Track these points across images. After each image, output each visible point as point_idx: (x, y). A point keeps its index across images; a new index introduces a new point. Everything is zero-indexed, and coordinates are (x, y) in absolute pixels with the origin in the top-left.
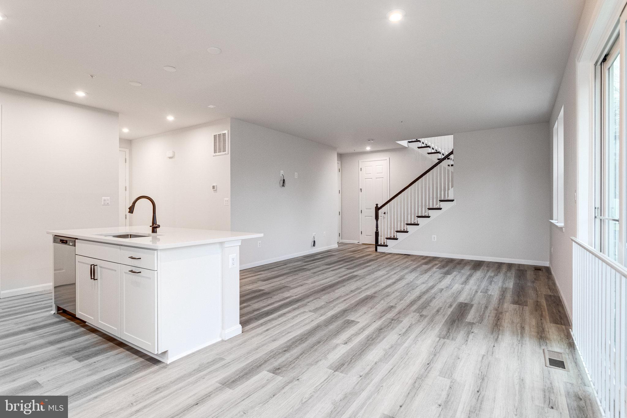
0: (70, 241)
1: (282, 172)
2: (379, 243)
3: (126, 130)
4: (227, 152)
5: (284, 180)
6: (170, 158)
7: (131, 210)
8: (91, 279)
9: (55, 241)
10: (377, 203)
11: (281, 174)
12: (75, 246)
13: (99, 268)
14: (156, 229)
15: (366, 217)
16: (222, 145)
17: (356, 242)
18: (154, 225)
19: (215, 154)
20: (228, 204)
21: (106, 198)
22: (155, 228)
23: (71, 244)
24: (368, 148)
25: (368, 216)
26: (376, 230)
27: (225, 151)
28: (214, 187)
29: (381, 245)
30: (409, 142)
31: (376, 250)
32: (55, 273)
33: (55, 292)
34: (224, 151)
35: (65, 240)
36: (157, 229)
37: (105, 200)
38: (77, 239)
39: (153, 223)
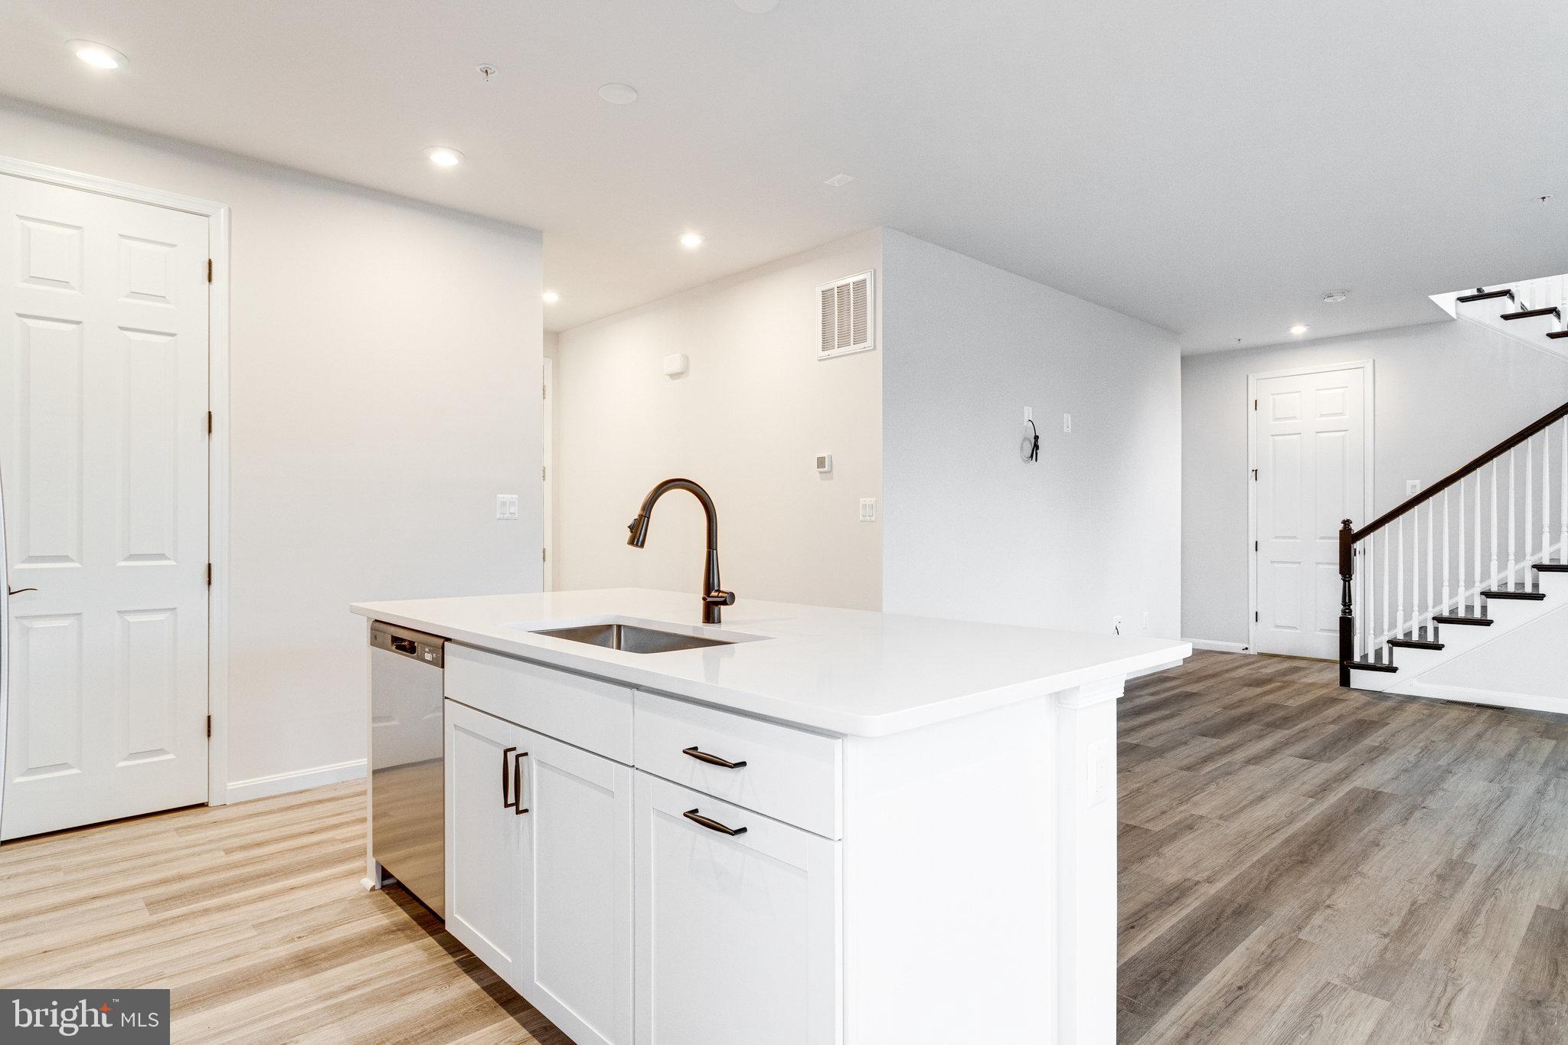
0: (426, 644)
1: (1028, 413)
2: (1357, 659)
3: (551, 297)
4: (869, 343)
5: (1036, 438)
6: (674, 376)
7: (638, 534)
8: (507, 805)
9: (375, 641)
10: (1345, 518)
11: (1026, 419)
12: (443, 667)
13: (535, 766)
14: (720, 608)
15: (1276, 565)
16: (852, 320)
17: (1236, 647)
18: (713, 594)
19: (826, 353)
20: (873, 519)
21: (507, 497)
22: (714, 604)
23: (428, 657)
24: (1299, 330)
25: (1279, 562)
26: (1344, 612)
27: (865, 340)
28: (821, 462)
29: (1365, 667)
30: (1463, 300)
31: (1345, 680)
32: (374, 730)
33: (376, 790)
34: (860, 337)
35: (405, 640)
36: (723, 608)
37: (504, 504)
38: (448, 640)
39: (709, 586)
